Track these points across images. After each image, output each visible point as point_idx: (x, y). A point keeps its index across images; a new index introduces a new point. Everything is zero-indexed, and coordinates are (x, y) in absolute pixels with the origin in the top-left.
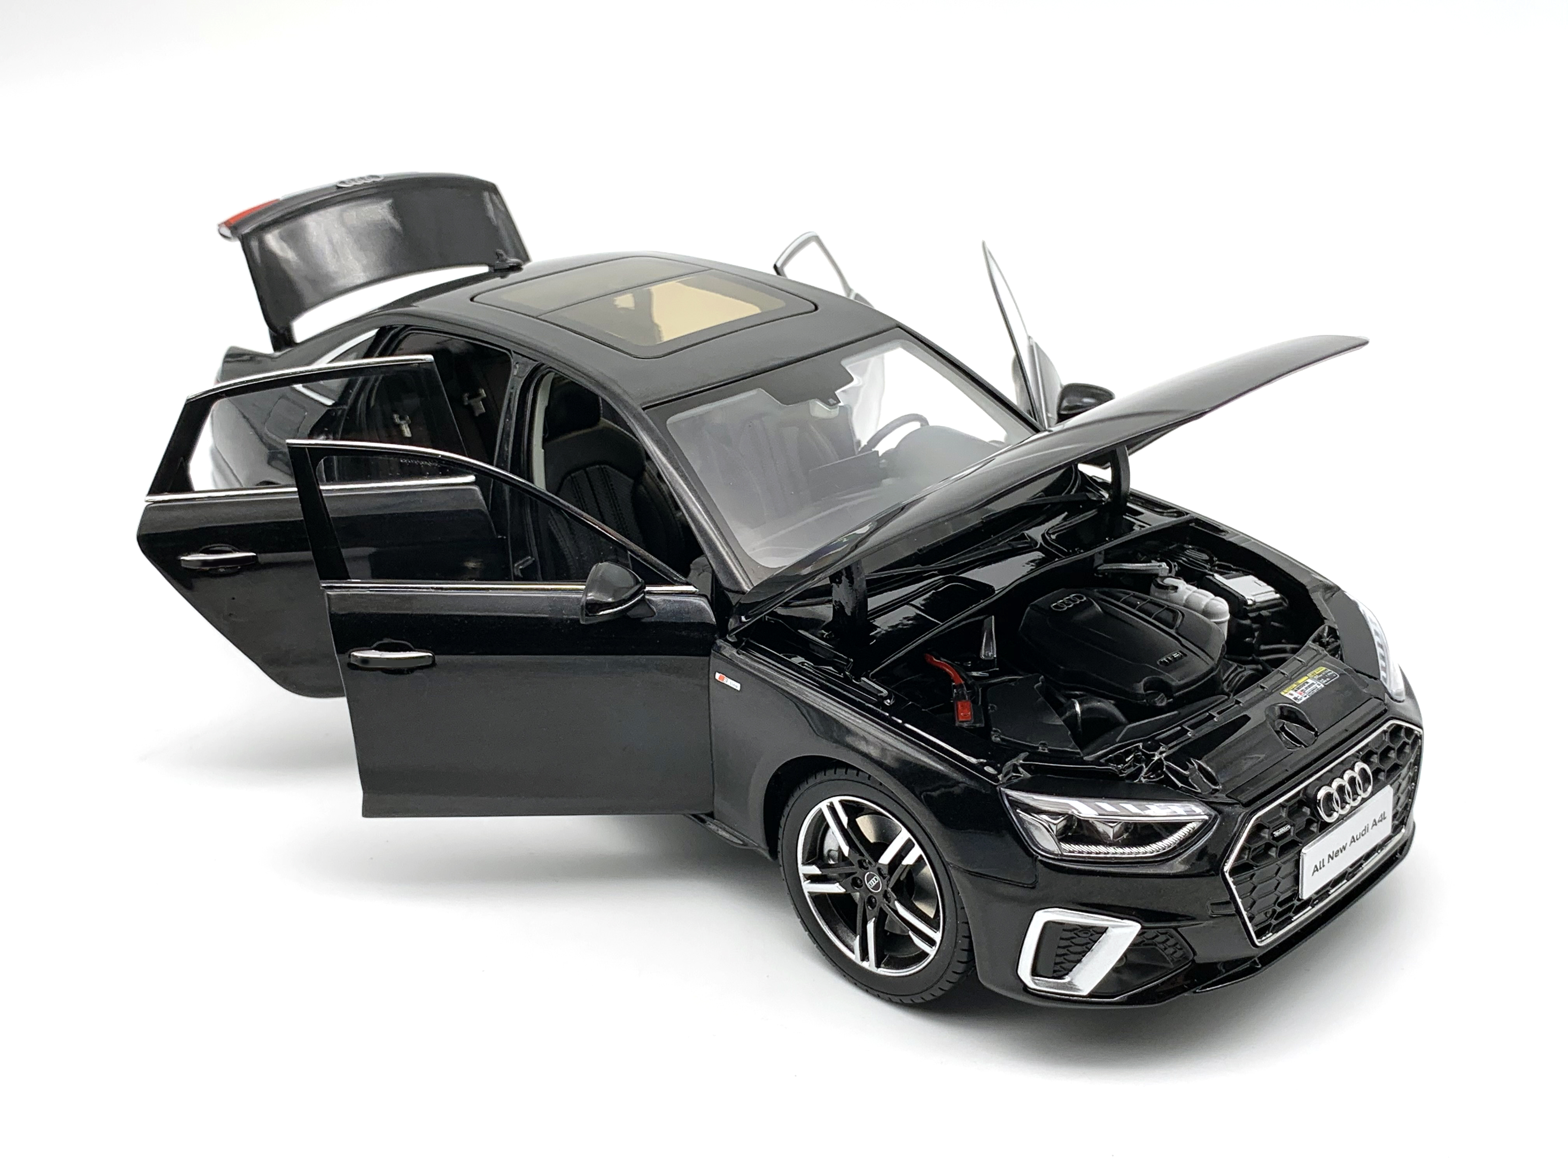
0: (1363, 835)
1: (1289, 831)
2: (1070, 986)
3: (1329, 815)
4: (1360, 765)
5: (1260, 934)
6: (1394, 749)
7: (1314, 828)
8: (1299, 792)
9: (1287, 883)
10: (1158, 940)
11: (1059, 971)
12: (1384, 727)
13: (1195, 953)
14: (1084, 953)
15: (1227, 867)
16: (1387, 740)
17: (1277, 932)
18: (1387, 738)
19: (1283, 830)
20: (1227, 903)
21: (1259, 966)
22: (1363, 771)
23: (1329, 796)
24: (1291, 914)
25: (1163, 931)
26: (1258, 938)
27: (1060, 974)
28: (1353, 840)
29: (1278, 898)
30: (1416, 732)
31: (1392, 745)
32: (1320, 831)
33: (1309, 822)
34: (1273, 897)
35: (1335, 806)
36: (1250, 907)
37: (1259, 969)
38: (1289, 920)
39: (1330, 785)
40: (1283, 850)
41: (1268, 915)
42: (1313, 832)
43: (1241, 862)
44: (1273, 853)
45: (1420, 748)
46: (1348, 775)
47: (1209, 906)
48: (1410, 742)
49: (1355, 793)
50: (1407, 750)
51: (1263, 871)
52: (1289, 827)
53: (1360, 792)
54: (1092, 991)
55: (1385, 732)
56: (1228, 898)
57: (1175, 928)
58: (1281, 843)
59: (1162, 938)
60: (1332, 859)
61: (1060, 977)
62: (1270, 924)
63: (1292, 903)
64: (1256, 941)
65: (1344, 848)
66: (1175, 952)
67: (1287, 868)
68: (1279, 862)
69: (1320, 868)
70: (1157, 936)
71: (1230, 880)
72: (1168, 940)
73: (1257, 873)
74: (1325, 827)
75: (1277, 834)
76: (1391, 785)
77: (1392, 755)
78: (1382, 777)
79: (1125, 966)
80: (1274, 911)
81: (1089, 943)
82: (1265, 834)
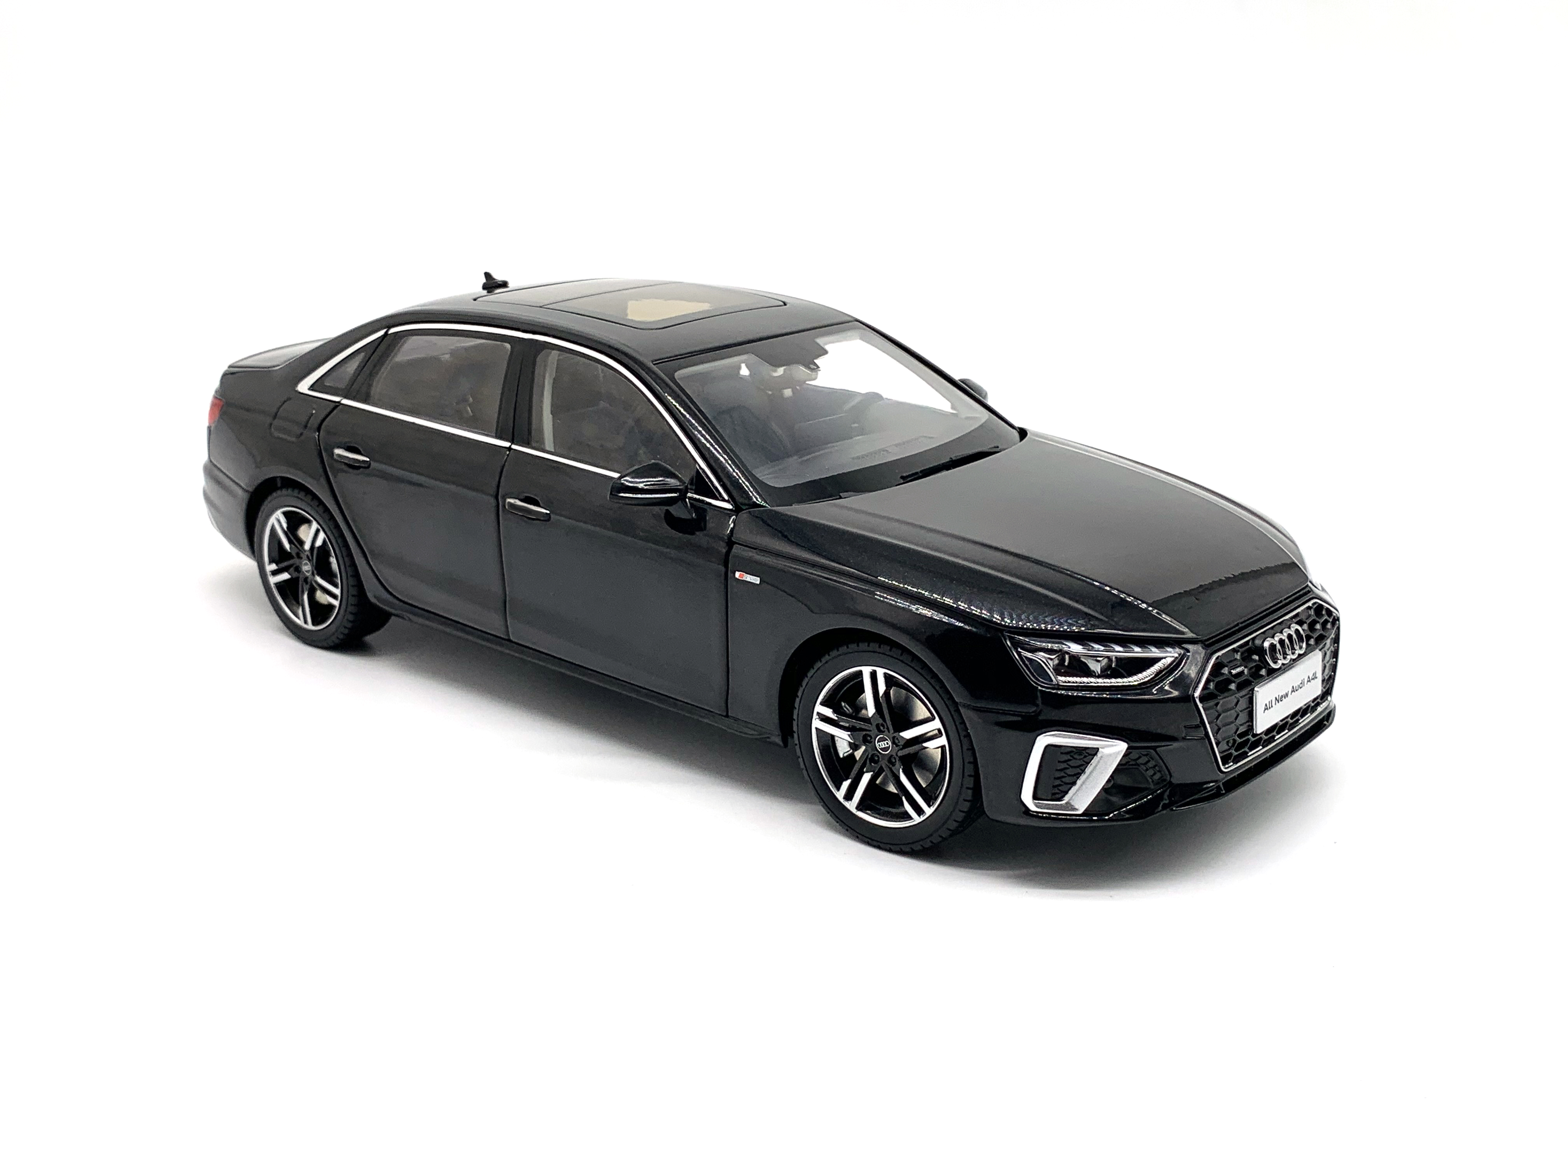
0: (1301, 688)
1: (1242, 672)
2: (1069, 806)
3: (1275, 663)
4: (1295, 626)
5: (1225, 761)
6: (1319, 622)
7: (1263, 672)
8: (1248, 641)
9: (1243, 717)
10: (1141, 761)
11: (1058, 793)
12: (1310, 604)
13: (1171, 776)
14: (1078, 776)
15: (1197, 694)
16: (1312, 613)
17: (1236, 763)
18: (1312, 612)
19: (1239, 670)
20: (1197, 727)
21: (1224, 792)
22: (1297, 631)
23: (1273, 646)
24: (1246, 749)
25: (1144, 752)
26: (1224, 765)
27: (1057, 796)
28: (1294, 690)
29: (1237, 729)
30: (1334, 614)
31: (1317, 619)
32: (1268, 675)
33: (1258, 668)
34: (1233, 727)
35: (1278, 655)
36: (1216, 733)
37: (1224, 794)
38: (1245, 755)
39: (1273, 637)
40: (1240, 687)
41: (1230, 745)
42: (1262, 676)
43: (1206, 692)
44: (1233, 687)
45: (1338, 628)
46: (1286, 632)
47: (1183, 728)
48: (1331, 620)
49: (1293, 649)
50: (1329, 626)
51: (1224, 701)
52: (1243, 667)
53: (1297, 647)
54: (1086, 810)
55: (1309, 608)
56: (1198, 722)
57: (1154, 748)
58: (1238, 680)
59: (1143, 760)
60: (1278, 702)
61: (1060, 799)
62: (1231, 754)
63: (1246, 738)
64: (1222, 768)
65: (1287, 695)
66: (1155, 774)
67: (1243, 704)
68: (1237, 695)
69: (1270, 708)
70: (1140, 757)
71: (1200, 706)
72: (1149, 761)
73: (1221, 702)
74: (1273, 673)
75: (1234, 672)
76: (1320, 650)
77: (1318, 626)
78: (1312, 642)
79: (1113, 786)
80: (1234, 741)
81: (1083, 765)
82: (1225, 671)
